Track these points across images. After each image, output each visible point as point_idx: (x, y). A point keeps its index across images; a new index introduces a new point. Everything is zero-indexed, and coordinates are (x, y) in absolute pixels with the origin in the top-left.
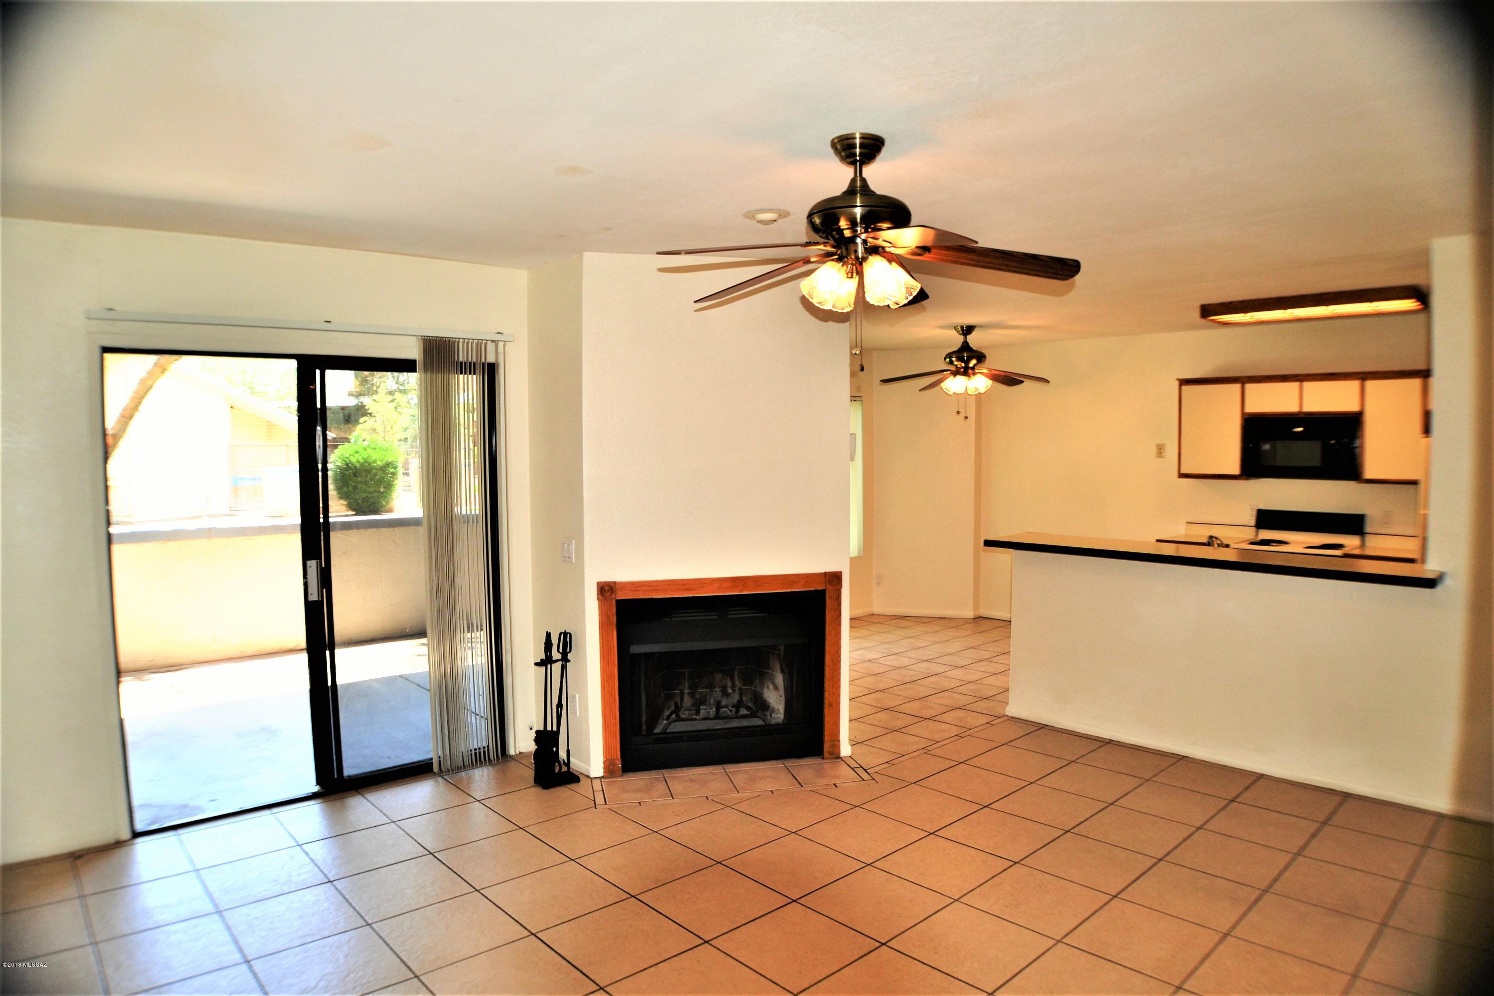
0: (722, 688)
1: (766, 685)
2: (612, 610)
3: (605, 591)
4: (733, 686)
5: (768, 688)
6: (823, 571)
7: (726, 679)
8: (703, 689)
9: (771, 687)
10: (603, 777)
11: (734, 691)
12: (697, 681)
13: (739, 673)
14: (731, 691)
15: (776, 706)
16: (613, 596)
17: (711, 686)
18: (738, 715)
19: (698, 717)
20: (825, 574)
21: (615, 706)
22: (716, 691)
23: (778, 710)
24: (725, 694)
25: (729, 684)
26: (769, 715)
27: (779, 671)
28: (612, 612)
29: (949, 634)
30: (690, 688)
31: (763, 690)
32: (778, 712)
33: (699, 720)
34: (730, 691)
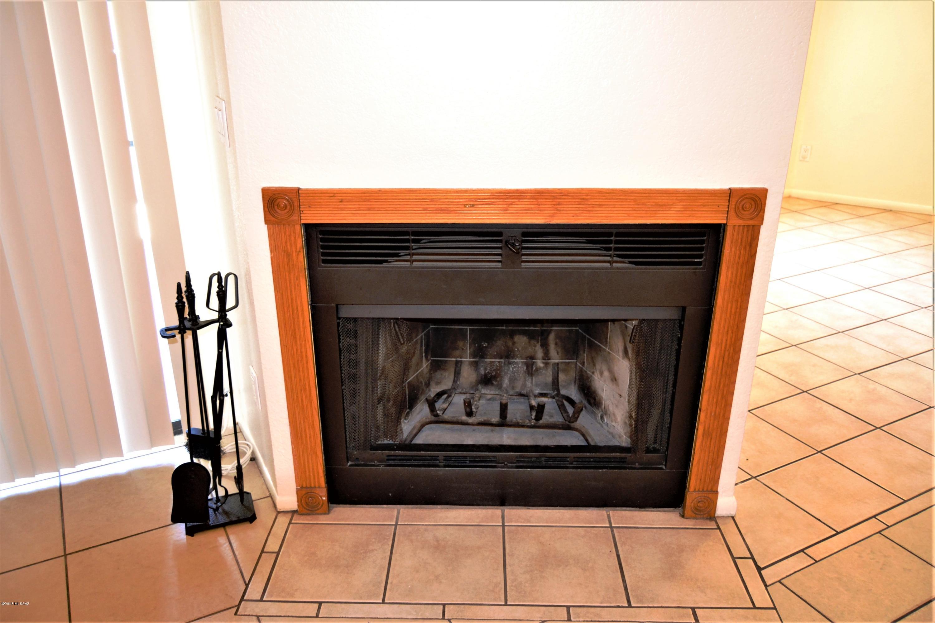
0: (526, 358)
1: (598, 367)
2: (296, 242)
3: (278, 205)
4: (547, 356)
5: (602, 374)
6: (726, 186)
7: (535, 346)
8: (495, 359)
9: (606, 374)
10: (294, 512)
11: (546, 364)
12: (485, 345)
13: (557, 337)
14: (542, 365)
15: (611, 409)
16: (295, 218)
17: (508, 355)
18: (541, 422)
19: (470, 420)
20: (731, 191)
21: (311, 406)
22: (516, 363)
23: (614, 415)
24: (531, 370)
25: (540, 353)
26: (599, 415)
27: (621, 354)
28: (296, 248)
29: (900, 239)
30: (473, 355)
31: (593, 373)
32: (613, 418)
33: (472, 424)
34: (540, 363)
